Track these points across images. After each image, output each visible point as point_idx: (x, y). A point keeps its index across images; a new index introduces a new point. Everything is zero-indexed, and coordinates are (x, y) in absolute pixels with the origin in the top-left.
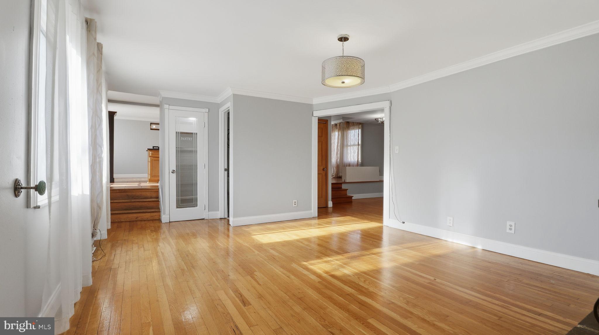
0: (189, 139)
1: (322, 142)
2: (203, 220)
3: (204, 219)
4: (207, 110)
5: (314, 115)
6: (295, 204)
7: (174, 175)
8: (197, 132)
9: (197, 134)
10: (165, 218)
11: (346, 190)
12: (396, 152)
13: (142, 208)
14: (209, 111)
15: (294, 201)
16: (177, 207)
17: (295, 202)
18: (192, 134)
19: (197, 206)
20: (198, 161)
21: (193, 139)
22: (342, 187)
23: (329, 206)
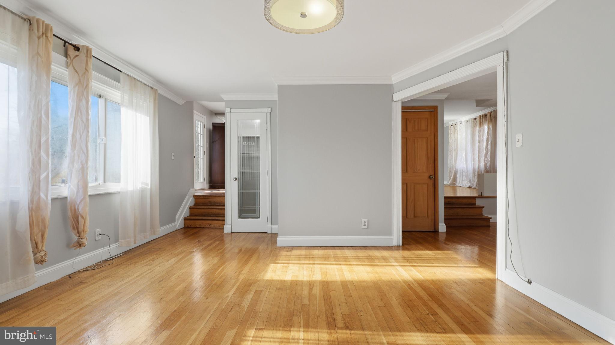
0: (252, 143)
1: (427, 138)
2: (266, 234)
3: (267, 232)
4: (269, 110)
5: (394, 100)
6: (365, 225)
7: (236, 183)
8: (259, 136)
9: (259, 138)
10: (227, 229)
11: (482, 207)
12: (517, 145)
13: (219, 215)
14: (271, 111)
15: (363, 221)
16: (239, 218)
17: (365, 222)
18: (254, 138)
19: (259, 217)
20: (260, 169)
21: (255, 143)
22: (475, 203)
23: (440, 231)
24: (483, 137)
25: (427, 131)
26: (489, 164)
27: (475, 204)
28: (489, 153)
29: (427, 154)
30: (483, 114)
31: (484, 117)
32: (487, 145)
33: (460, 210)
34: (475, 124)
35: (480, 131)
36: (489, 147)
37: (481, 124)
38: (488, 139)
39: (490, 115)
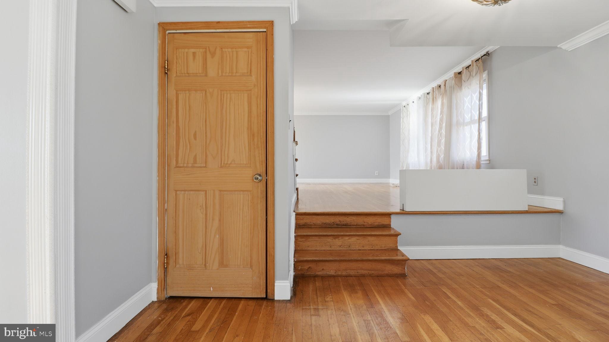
1: (250, 91)
22: (390, 225)
23: (276, 298)
24: (436, 118)
25: (251, 75)
26: (442, 156)
27: (388, 227)
28: (443, 141)
29: (250, 128)
30: (436, 85)
31: (437, 89)
32: (441, 128)
33: (354, 239)
34: (428, 100)
35: (432, 110)
36: (443, 132)
37: (434, 100)
38: (441, 120)
39: (445, 85)
